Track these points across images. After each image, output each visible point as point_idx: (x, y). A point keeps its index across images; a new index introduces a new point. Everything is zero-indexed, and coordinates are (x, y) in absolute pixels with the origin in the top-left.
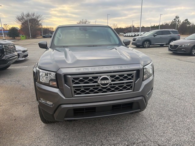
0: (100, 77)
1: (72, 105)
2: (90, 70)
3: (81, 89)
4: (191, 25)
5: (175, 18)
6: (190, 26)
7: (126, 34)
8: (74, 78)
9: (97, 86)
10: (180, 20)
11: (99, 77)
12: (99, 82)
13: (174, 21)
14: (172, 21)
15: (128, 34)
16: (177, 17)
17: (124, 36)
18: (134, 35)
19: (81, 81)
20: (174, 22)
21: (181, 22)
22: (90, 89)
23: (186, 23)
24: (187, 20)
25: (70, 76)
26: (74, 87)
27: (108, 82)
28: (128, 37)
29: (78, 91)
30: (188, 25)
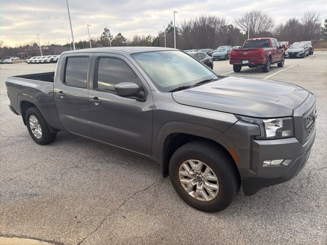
4: (126, 41)
5: (104, 31)
6: (126, 43)
7: (31, 59)
10: (111, 35)
13: (103, 35)
14: (101, 36)
15: (36, 59)
16: (106, 30)
17: (29, 63)
18: (50, 59)
20: (104, 37)
21: (114, 37)
23: (119, 39)
24: (120, 34)
28: (38, 63)
30: (123, 42)
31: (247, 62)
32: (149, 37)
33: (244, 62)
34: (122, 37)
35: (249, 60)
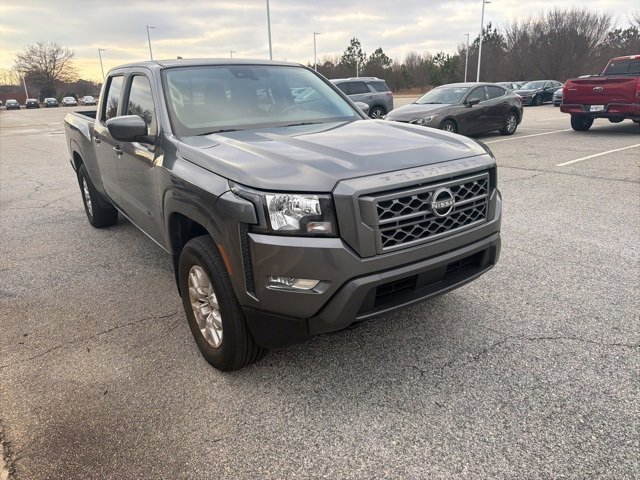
0: (433, 192)
1: (377, 276)
2: (410, 176)
3: (394, 231)
4: (391, 65)
5: (350, 45)
6: (390, 68)
8: (380, 203)
9: (428, 216)
10: (363, 52)
11: (431, 194)
12: (435, 205)
13: (348, 53)
14: (343, 54)
16: (355, 43)
19: (397, 207)
20: (348, 56)
21: (368, 57)
22: (413, 226)
23: (378, 59)
24: (380, 51)
25: (371, 199)
26: (381, 226)
27: (447, 204)
29: (391, 235)
30: (384, 67)
31: (601, 108)
32: (439, 55)
33: (594, 109)
34: (383, 55)
35: (605, 104)
